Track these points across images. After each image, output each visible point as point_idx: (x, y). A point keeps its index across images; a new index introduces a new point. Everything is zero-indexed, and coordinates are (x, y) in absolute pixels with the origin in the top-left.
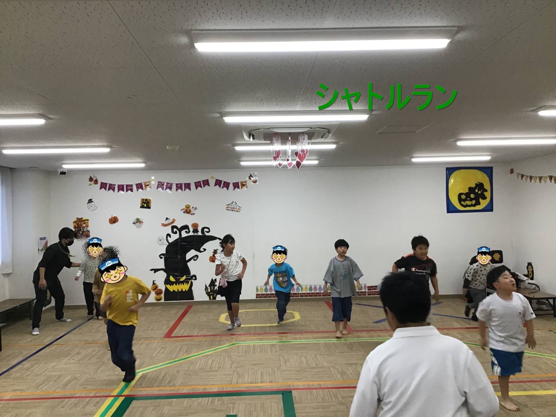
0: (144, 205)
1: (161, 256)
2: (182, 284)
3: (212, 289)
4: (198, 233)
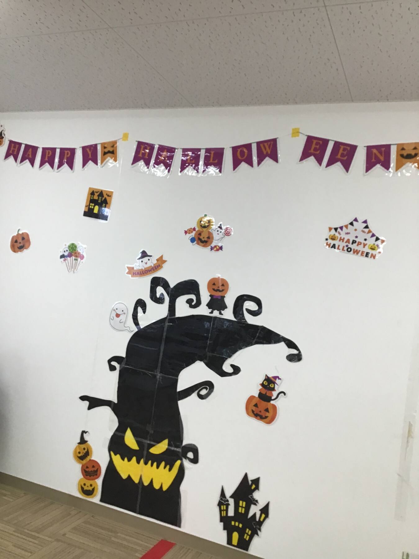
0: (93, 209)
1: (114, 363)
2: (155, 464)
3: (242, 510)
4: (222, 312)
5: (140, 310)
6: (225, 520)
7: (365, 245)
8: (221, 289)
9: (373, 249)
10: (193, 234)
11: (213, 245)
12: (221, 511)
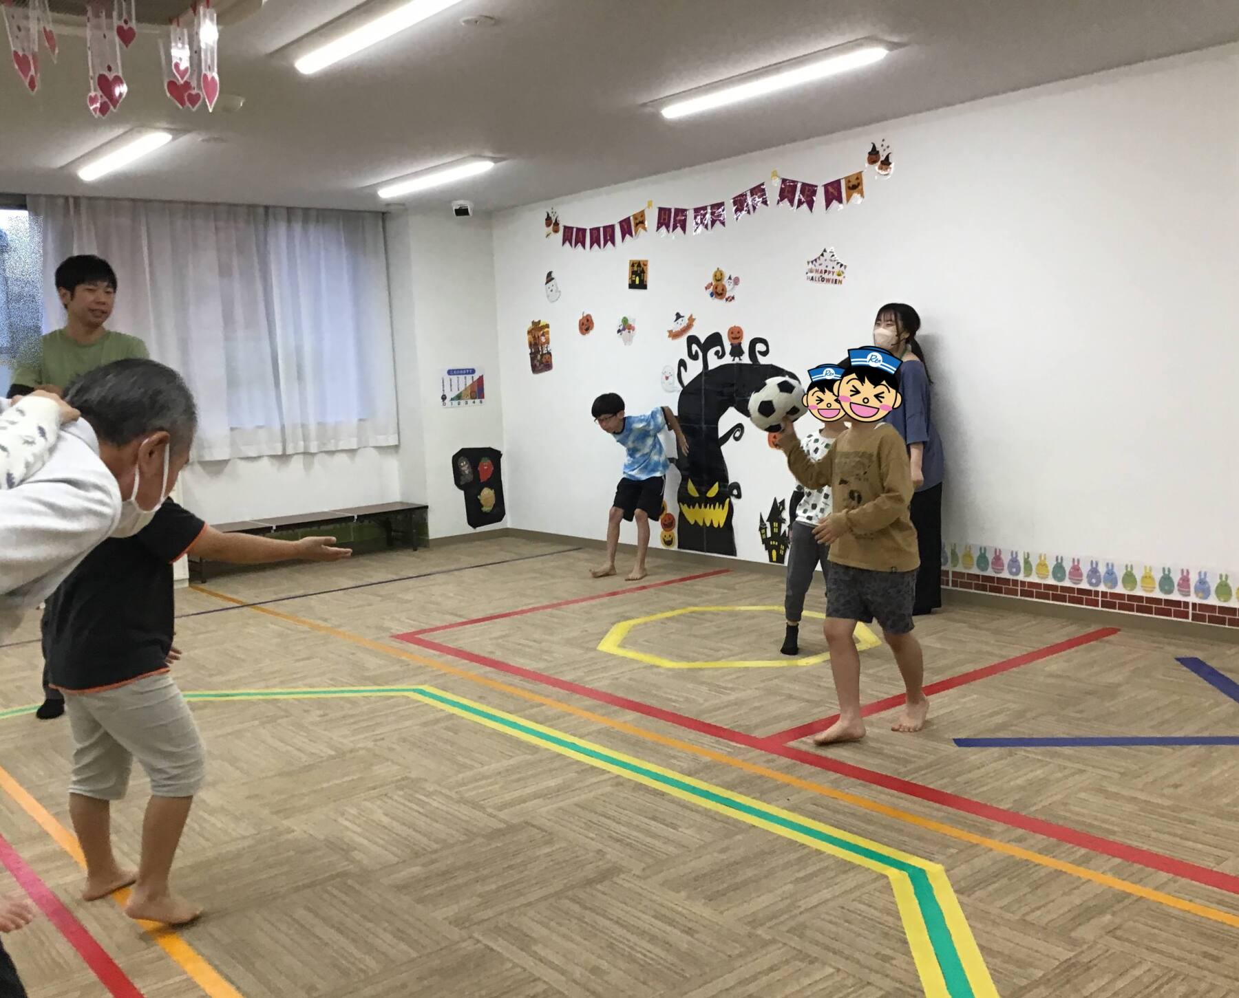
0: (635, 281)
2: (712, 506)
3: (776, 530)
4: (741, 358)
5: (682, 369)
6: (766, 541)
7: (833, 273)
8: (738, 336)
9: (839, 275)
10: (711, 289)
11: (727, 296)
12: (762, 534)
